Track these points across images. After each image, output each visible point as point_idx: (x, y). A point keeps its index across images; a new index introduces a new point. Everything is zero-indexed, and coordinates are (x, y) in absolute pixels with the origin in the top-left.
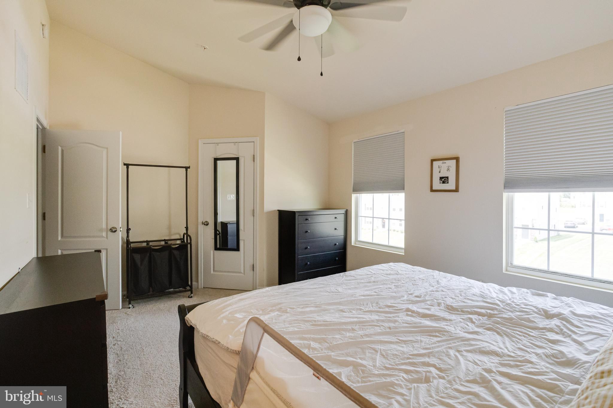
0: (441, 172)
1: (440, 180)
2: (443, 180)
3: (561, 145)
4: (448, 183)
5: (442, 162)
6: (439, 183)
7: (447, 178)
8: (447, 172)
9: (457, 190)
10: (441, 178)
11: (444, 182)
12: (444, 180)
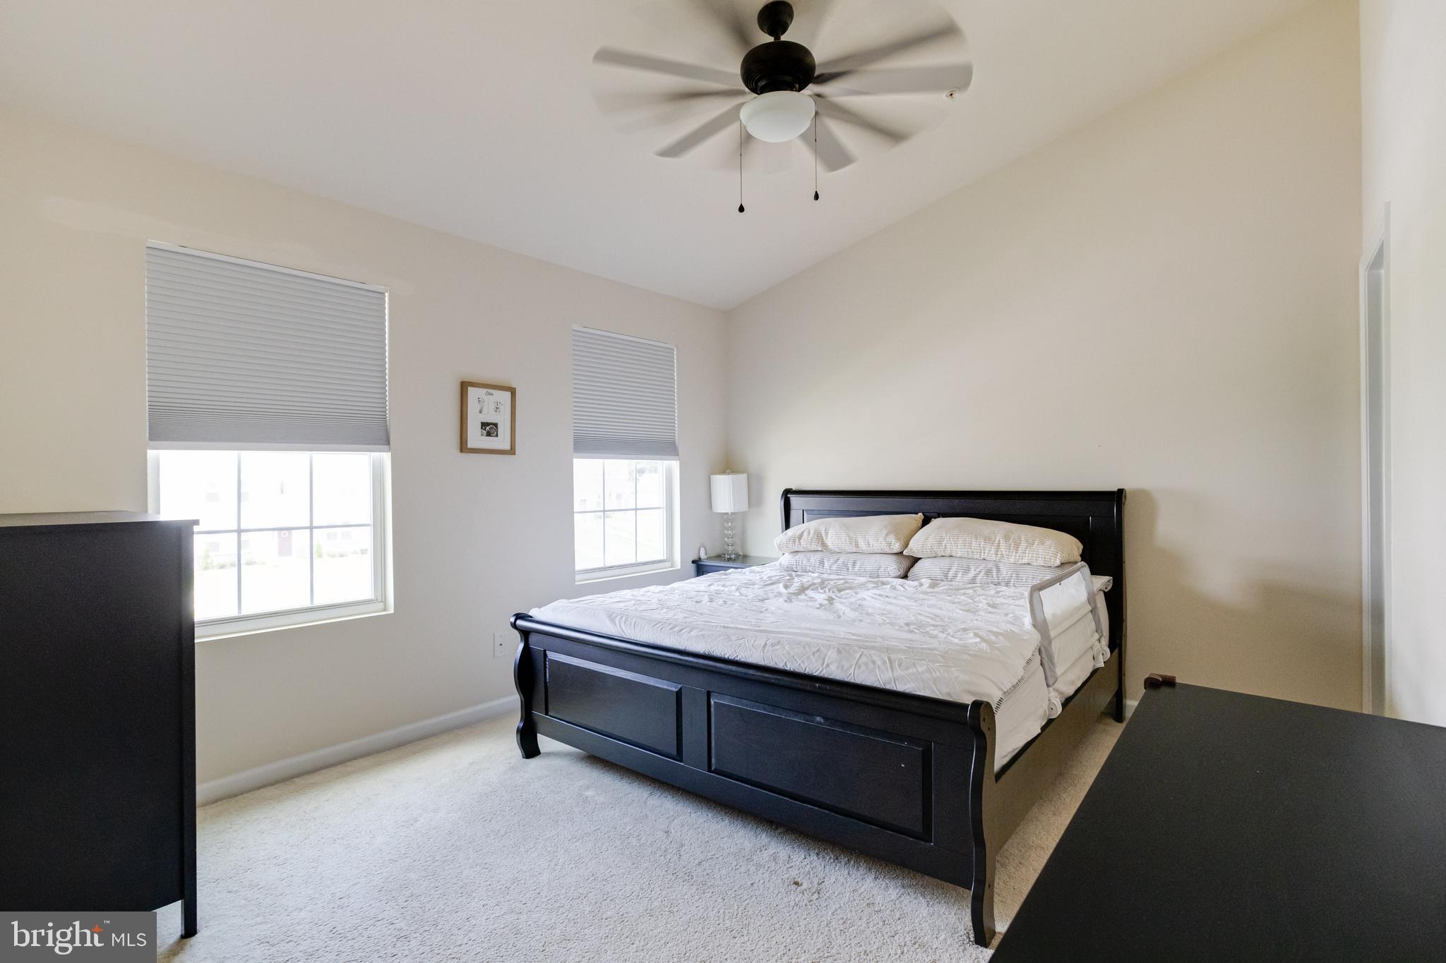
0: (483, 412)
1: (482, 428)
2: (488, 428)
3: (615, 393)
4: (497, 436)
5: (484, 391)
6: (480, 434)
7: (496, 425)
8: (495, 413)
9: (512, 451)
10: (484, 425)
11: (489, 434)
12: (490, 429)
